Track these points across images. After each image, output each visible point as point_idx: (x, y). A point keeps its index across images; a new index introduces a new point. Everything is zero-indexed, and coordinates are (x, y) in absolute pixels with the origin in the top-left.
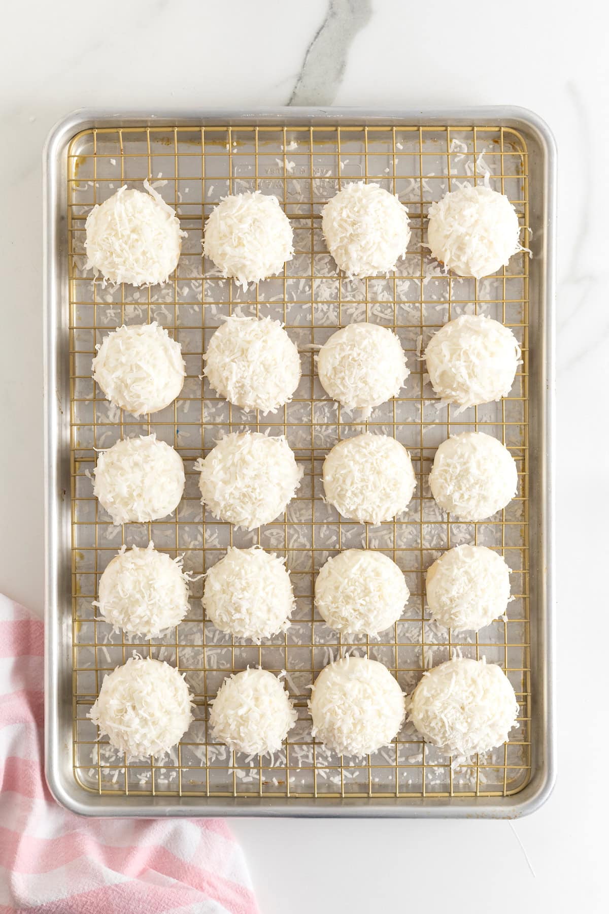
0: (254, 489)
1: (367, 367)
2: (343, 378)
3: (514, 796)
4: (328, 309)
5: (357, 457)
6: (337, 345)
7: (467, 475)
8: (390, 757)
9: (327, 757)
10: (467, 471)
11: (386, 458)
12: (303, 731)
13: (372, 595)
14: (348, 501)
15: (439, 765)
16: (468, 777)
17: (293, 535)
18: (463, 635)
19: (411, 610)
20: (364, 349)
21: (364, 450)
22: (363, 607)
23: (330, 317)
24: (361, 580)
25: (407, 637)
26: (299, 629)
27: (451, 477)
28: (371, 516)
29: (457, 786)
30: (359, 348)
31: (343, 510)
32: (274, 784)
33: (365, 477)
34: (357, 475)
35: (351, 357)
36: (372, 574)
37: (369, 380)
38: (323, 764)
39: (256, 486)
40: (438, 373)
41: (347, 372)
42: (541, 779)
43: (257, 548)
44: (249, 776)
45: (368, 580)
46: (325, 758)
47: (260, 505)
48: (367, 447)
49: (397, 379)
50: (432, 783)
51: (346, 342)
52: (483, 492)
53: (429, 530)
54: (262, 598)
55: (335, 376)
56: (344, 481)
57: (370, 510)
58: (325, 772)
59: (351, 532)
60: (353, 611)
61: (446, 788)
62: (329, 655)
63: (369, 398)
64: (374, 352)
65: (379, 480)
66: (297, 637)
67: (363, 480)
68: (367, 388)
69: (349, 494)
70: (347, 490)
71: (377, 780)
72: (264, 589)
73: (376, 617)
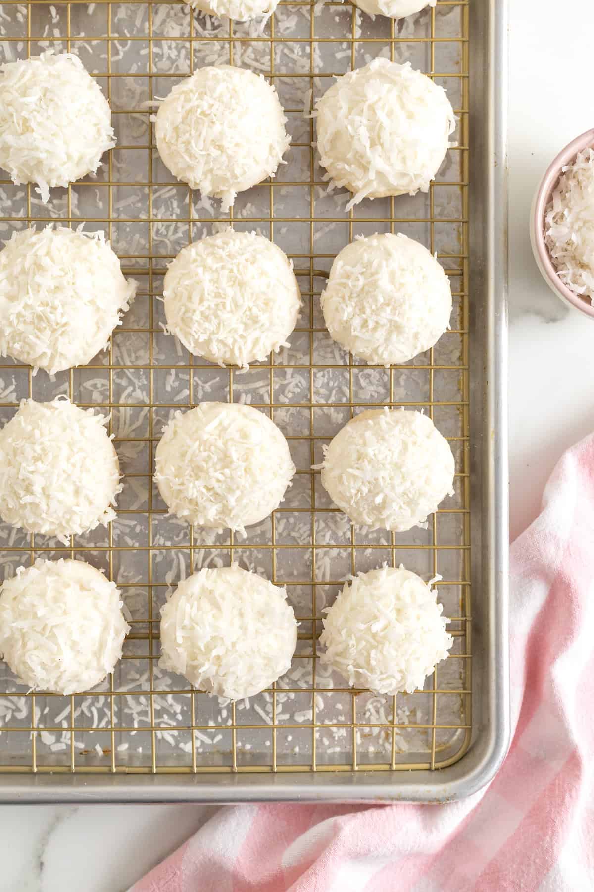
0: (54, 308)
1: (222, 124)
2: (188, 143)
3: (447, 769)
4: (178, 56)
5: (210, 261)
6: (181, 93)
7: (375, 291)
8: (267, 713)
9: (175, 713)
10: (374, 285)
11: (253, 263)
12: (141, 676)
13: (233, 466)
14: (195, 327)
15: (339, 725)
16: (381, 742)
17: (125, 388)
18: (375, 535)
19: (299, 497)
20: (220, 99)
21: (221, 251)
22: (220, 484)
23: (180, 68)
24: (220, 443)
25: (293, 538)
26: (135, 526)
27: (352, 294)
28: (232, 351)
29: (364, 756)
30: (211, 97)
31: (189, 343)
32: (97, 753)
33: (220, 291)
34: (208, 287)
35: (199, 111)
36: (237, 436)
37: (225, 143)
38: (170, 725)
39: (57, 303)
40: (328, 136)
41: (193, 132)
42: (486, 744)
43: (64, 399)
44: (61, 742)
45: (230, 443)
46: (173, 716)
47: (63, 332)
48: (225, 246)
49: (271, 148)
50: (329, 751)
51: (194, 88)
52: (396, 318)
53: (326, 380)
54: (64, 471)
55: (177, 140)
56: (190, 298)
57: (230, 342)
58: (173, 736)
59: (210, 383)
60: (204, 490)
61: (348, 758)
62: (179, 564)
63: (228, 175)
64: (233, 101)
65: (243, 297)
66: (132, 538)
67: (218, 295)
68: (224, 158)
69: (197, 316)
70: (194, 311)
71: (248, 747)
72: (69, 459)
73: (238, 500)
